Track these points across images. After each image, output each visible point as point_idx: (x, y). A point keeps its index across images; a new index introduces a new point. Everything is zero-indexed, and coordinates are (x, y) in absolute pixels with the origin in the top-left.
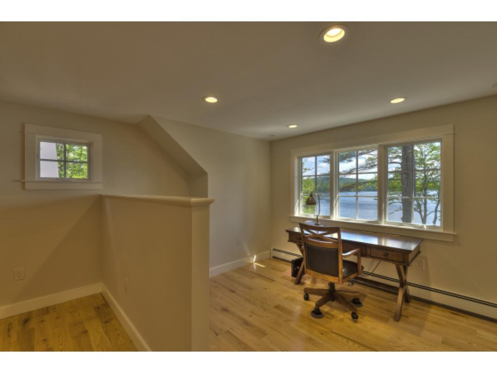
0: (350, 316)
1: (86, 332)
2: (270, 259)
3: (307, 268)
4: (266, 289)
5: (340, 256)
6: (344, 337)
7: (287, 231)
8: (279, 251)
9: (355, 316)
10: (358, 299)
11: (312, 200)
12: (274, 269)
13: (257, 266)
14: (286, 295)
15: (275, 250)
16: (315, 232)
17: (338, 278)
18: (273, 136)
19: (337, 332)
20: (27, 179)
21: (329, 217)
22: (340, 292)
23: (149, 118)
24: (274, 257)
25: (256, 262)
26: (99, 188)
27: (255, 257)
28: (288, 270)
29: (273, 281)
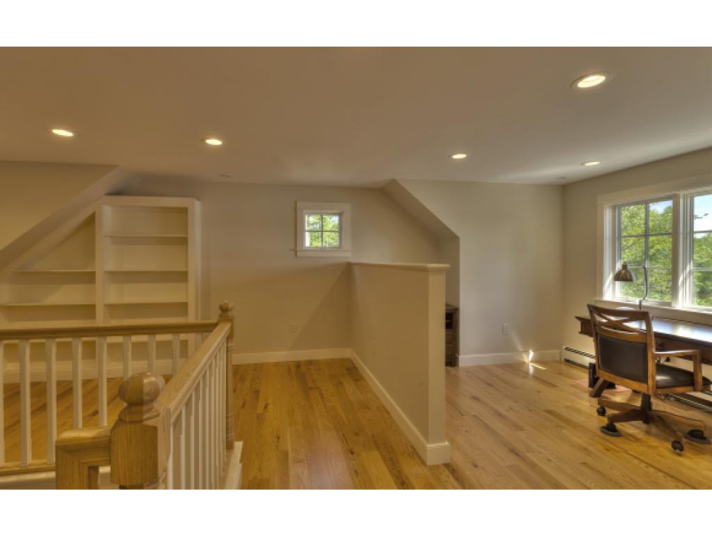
0: (669, 445)
1: (341, 383)
2: (559, 362)
3: (599, 368)
4: (539, 392)
5: (650, 355)
6: (642, 461)
7: (578, 318)
8: (578, 352)
9: (678, 445)
10: (702, 432)
11: (625, 274)
12: (560, 374)
13: (535, 368)
14: (568, 404)
15: (567, 349)
16: (613, 318)
17: (645, 386)
18: (563, 178)
19: (635, 455)
20: (298, 248)
21: (669, 304)
22: (660, 413)
23: (393, 182)
24: (567, 361)
25: (532, 362)
26: (348, 256)
27: (531, 354)
28: (584, 379)
29: (555, 386)
